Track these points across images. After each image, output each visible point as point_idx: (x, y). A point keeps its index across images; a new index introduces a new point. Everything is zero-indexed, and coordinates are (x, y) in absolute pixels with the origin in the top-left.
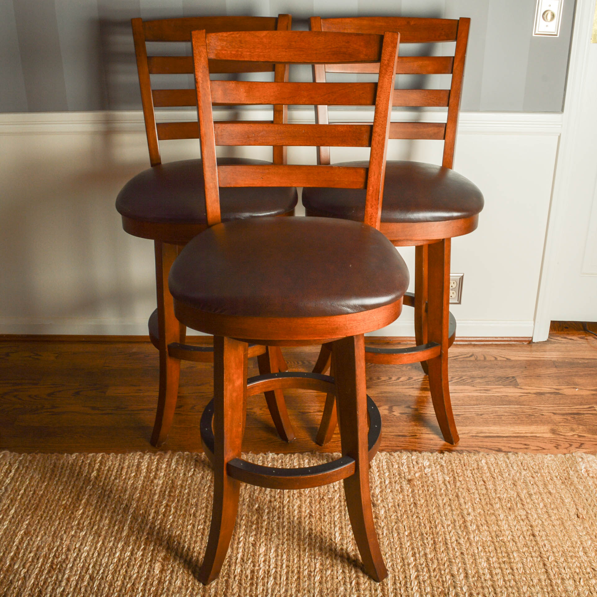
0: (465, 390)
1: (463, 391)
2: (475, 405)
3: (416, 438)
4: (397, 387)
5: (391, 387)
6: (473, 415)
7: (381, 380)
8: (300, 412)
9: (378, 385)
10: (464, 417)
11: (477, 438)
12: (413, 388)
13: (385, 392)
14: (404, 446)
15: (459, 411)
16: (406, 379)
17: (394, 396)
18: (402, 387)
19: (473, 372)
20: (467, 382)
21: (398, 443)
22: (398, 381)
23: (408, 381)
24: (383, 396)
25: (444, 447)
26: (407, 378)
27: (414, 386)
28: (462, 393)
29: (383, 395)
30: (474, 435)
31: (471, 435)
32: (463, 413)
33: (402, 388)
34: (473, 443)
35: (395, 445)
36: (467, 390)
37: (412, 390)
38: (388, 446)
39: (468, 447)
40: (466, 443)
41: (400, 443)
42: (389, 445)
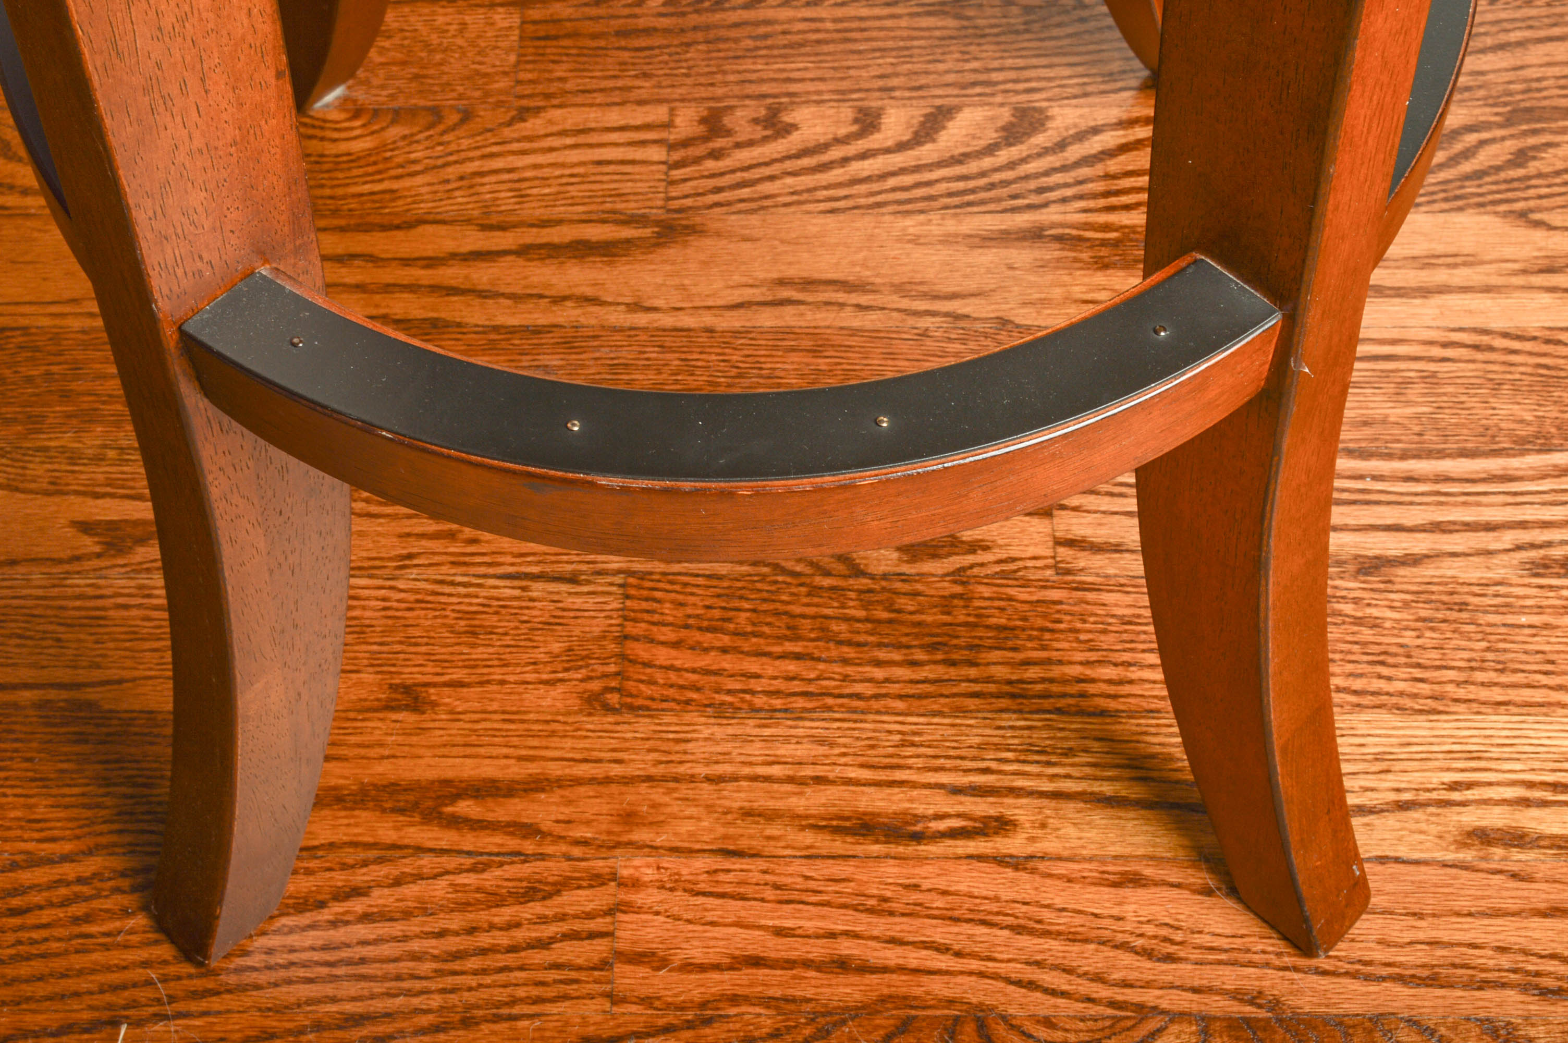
0: (1456, 260)
1: (1441, 276)
2: (1522, 446)
3: (1001, 860)
4: (910, 224)
5: (865, 223)
6: (1502, 568)
7: (794, 141)
8: (86, 527)
9: (762, 204)
10: (1422, 595)
11: (1519, 857)
12: (1036, 235)
13: (809, 284)
14: (892, 956)
15: (1389, 515)
16: (991, 136)
17: (874, 335)
18: (951, 226)
19: (1536, 54)
20: (1483, 159)
21: (839, 921)
22: (927, 152)
23: (1004, 155)
24: (788, 332)
25: (1229, 978)
26: (1005, 115)
27: (1052, 215)
28: (1425, 292)
29: (789, 317)
30: (1496, 818)
31: (1471, 818)
32: (1420, 544)
33: (948, 240)
34: (1474, 930)
35: (817, 950)
36: (1471, 261)
37: (1023, 256)
38: (756, 962)
39: (1433, 980)
40: (1425, 930)
41: (862, 923)
42: (775, 948)
